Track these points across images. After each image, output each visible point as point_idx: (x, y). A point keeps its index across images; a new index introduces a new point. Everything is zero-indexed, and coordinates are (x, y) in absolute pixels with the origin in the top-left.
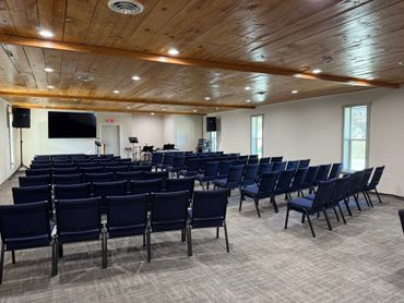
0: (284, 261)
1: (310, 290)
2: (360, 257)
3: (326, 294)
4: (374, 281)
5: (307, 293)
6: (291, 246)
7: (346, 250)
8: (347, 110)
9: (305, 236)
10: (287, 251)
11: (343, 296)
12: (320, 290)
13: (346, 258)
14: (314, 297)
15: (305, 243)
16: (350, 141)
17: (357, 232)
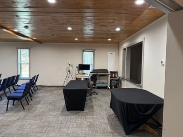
0: (20, 125)
1: (42, 131)
2: (48, 111)
3: (48, 129)
4: (58, 117)
5: (41, 133)
6: (17, 118)
7: (41, 110)
8: (19, 50)
9: (19, 111)
10: (17, 120)
11: (54, 127)
12: (45, 129)
13: (43, 113)
14: (45, 133)
15: (22, 114)
16: (21, 64)
17: (39, 102)
